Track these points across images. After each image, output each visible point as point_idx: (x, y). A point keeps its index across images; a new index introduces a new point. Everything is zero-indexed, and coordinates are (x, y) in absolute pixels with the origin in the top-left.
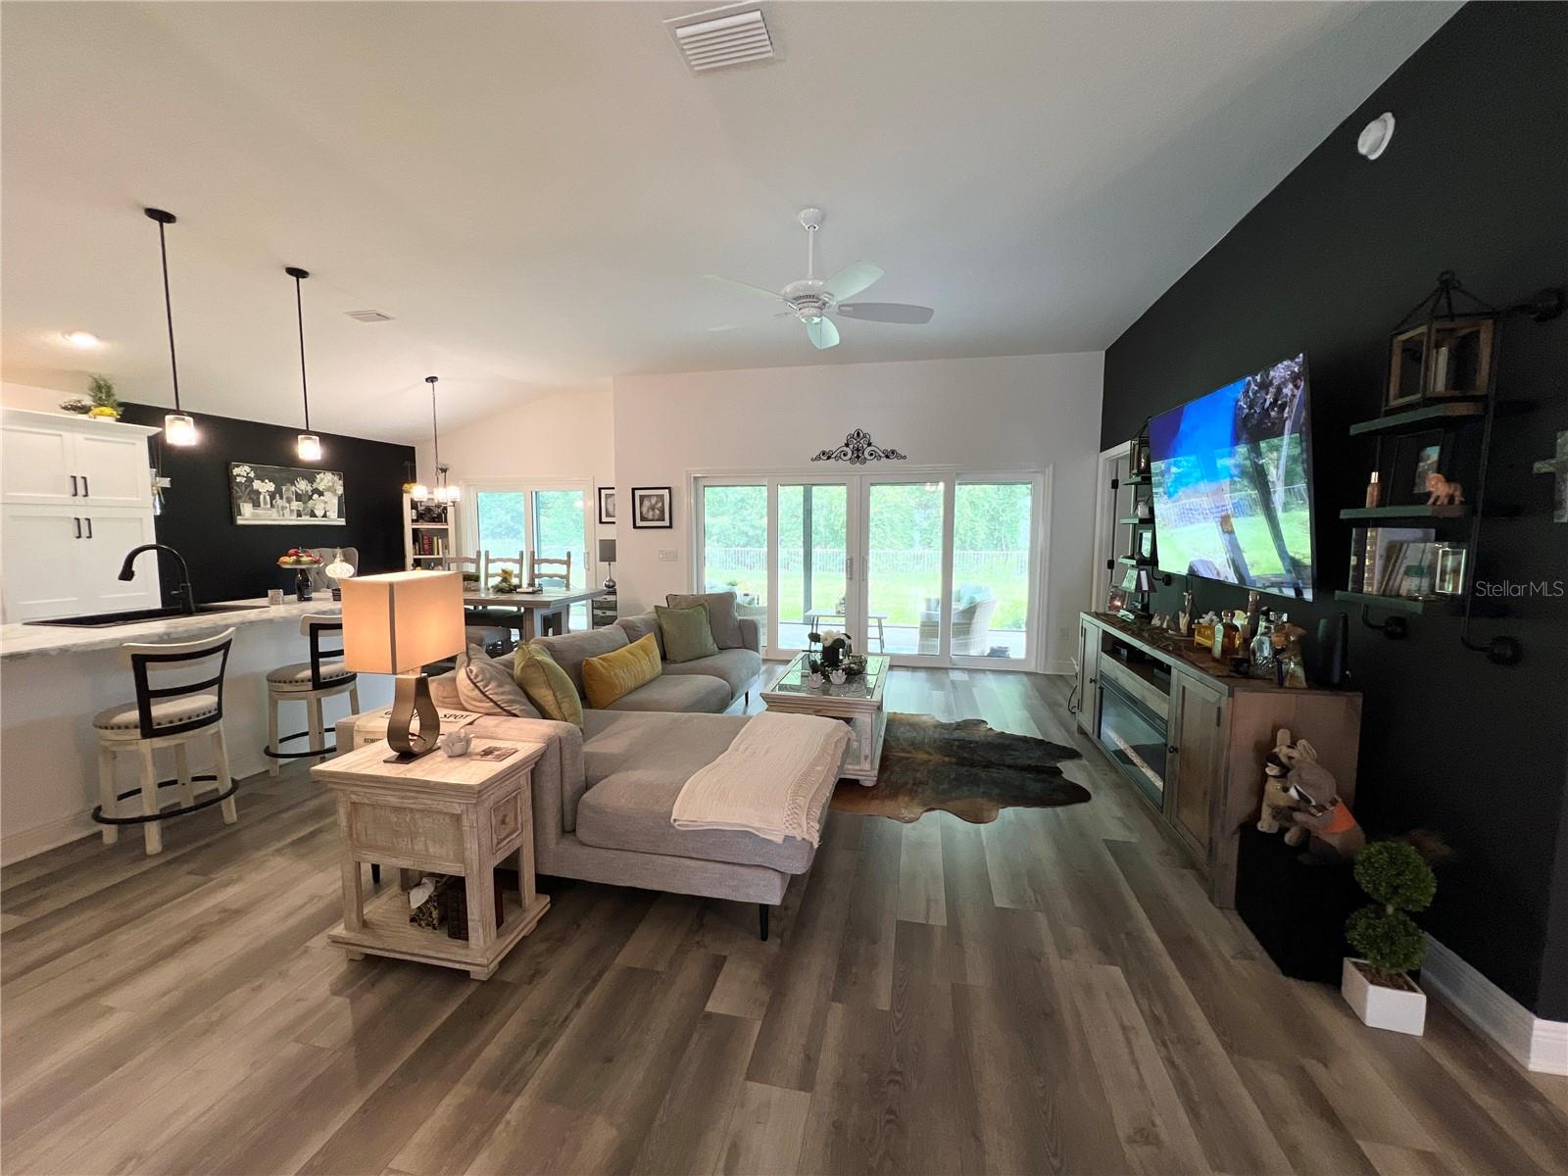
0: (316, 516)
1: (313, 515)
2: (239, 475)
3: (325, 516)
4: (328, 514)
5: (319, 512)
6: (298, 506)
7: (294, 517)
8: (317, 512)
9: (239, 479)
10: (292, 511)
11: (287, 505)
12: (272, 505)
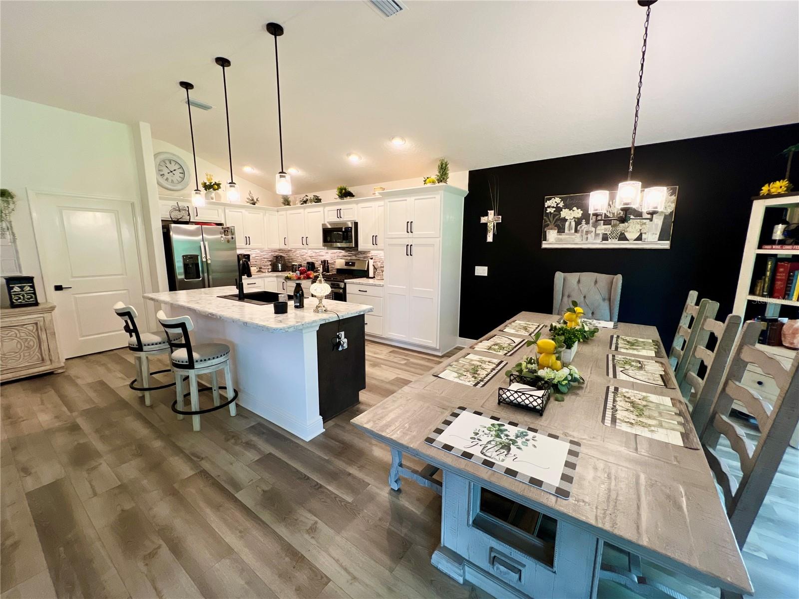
0: (625, 239)
1: (623, 237)
2: (549, 207)
3: (639, 238)
4: (644, 236)
5: (631, 235)
6: (606, 230)
7: (599, 240)
8: (628, 235)
9: (549, 210)
10: (597, 235)
11: (593, 229)
12: (576, 231)
